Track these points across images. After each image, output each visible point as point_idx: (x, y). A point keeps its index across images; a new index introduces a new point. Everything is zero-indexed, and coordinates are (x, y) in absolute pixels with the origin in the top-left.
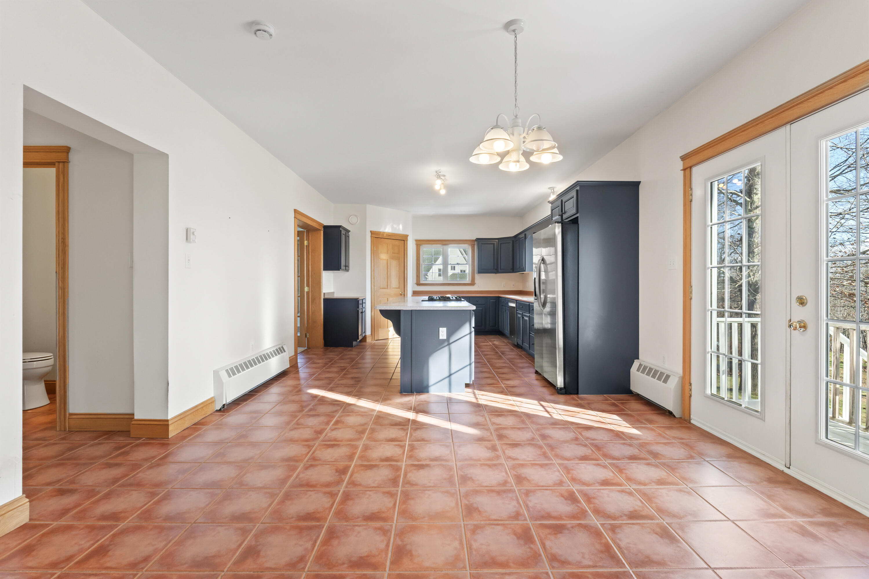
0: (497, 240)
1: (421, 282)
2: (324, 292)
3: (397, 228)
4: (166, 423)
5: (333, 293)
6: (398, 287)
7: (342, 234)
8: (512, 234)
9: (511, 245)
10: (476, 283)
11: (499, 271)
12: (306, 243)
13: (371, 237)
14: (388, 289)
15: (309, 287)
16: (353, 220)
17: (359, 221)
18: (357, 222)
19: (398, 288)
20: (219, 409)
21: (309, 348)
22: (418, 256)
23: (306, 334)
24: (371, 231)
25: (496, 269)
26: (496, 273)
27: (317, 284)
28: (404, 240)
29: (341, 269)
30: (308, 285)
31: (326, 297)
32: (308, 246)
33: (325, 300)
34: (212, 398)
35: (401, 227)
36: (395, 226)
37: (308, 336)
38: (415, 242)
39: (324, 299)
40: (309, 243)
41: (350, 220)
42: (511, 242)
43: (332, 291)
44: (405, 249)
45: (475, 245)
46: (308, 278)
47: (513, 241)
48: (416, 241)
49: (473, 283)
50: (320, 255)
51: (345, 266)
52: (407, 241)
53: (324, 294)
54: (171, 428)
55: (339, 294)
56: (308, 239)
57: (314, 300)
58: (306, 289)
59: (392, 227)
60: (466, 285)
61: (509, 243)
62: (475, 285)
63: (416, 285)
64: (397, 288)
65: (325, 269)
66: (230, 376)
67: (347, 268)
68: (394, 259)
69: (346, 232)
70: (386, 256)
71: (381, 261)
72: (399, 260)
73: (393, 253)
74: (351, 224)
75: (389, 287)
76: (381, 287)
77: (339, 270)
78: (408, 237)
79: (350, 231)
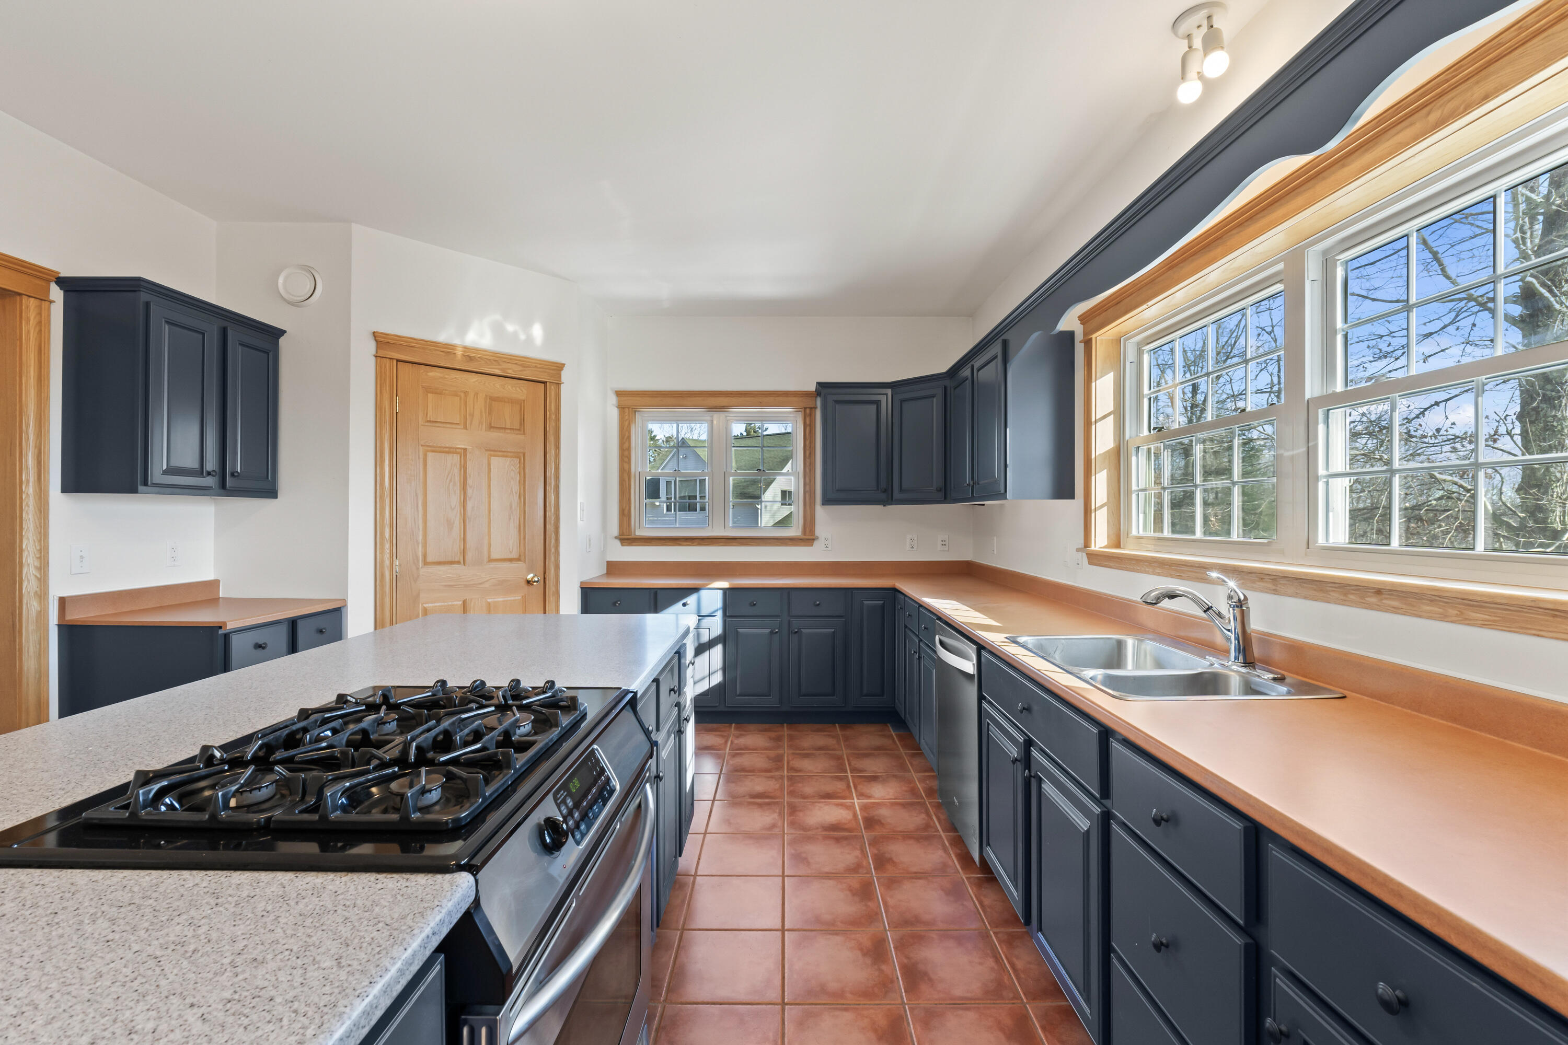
0: (889, 392)
1: (639, 533)
2: (59, 588)
3: (522, 337)
6: (514, 555)
8: (942, 366)
9: (936, 404)
10: (817, 538)
11: (897, 495)
13: (375, 354)
14: (465, 564)
16: (295, 287)
17: (320, 289)
18: (314, 290)
19: (518, 560)
22: (626, 446)
24: (375, 334)
25: (885, 491)
26: (885, 503)
28: (545, 383)
31: (76, 616)
35: (537, 331)
36: (510, 328)
38: (613, 400)
41: (281, 287)
42: (940, 392)
43: (210, 577)
44: (551, 416)
45: (815, 408)
47: (945, 388)
48: (619, 394)
49: (808, 538)
52: (558, 385)
53: (62, 601)
59: (498, 330)
60: (786, 545)
61: (933, 396)
62: (816, 543)
63: (618, 543)
64: (511, 560)
68: (494, 451)
69: (225, 324)
70: (459, 439)
71: (430, 455)
72: (520, 457)
73: (491, 427)
74: (289, 303)
75: (469, 555)
76: (429, 559)
77: (132, 489)
78: (563, 373)
79: (282, 332)
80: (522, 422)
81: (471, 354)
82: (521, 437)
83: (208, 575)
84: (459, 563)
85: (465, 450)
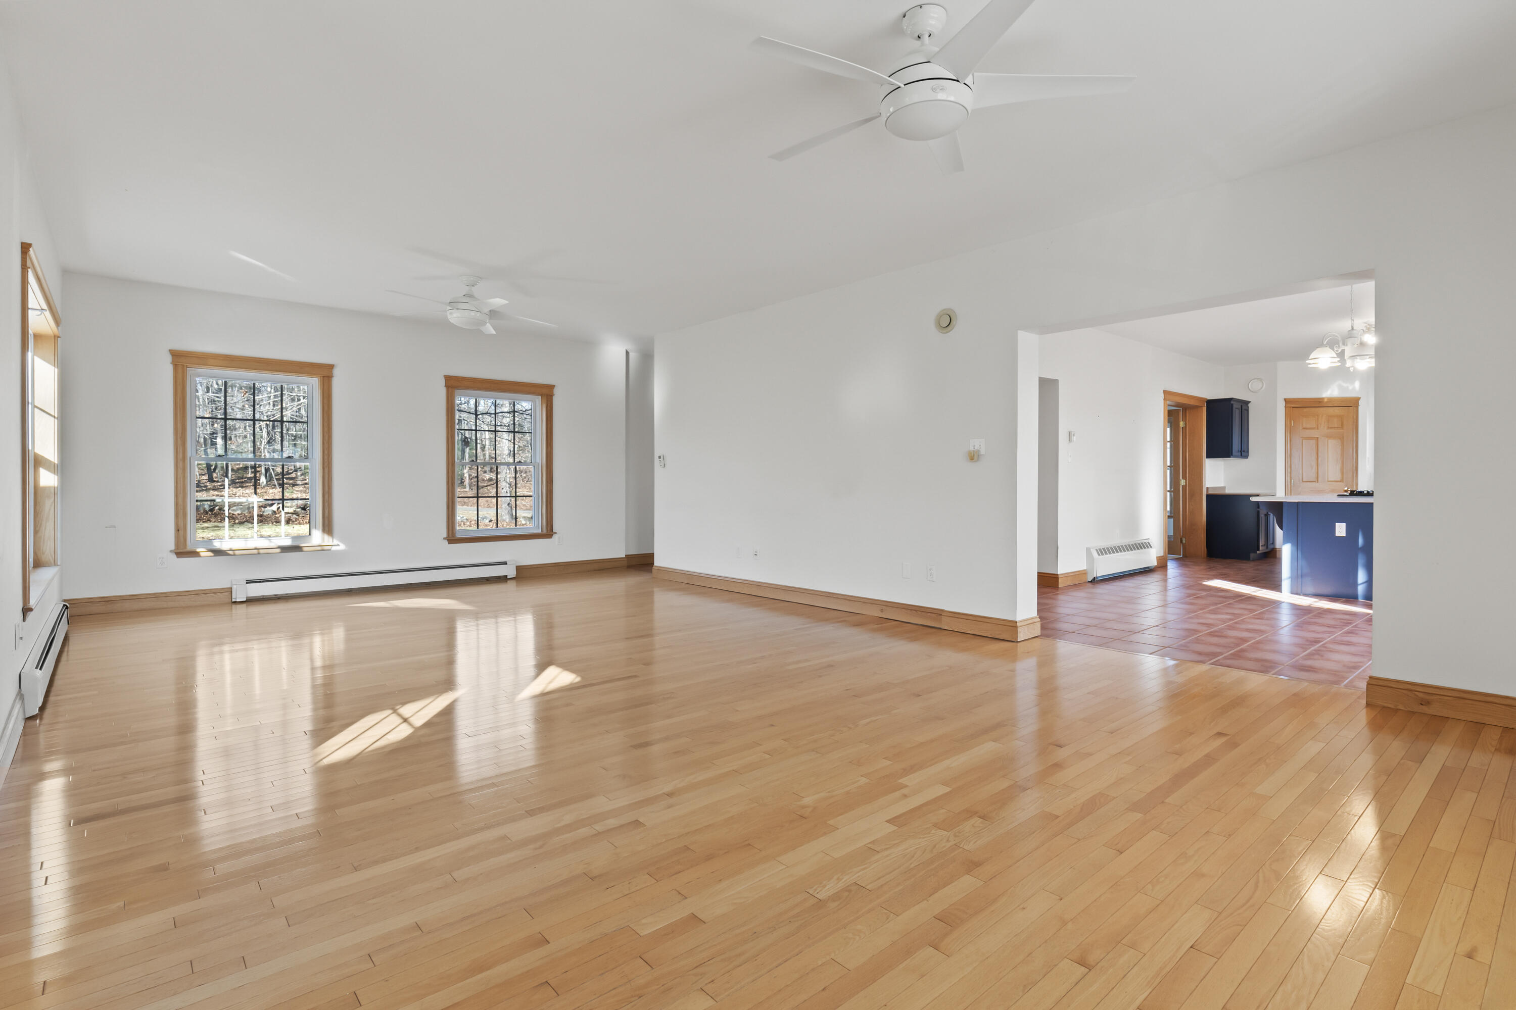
2: (1207, 485)
4: (1055, 576)
5: (1224, 488)
7: (1234, 409)
12: (1182, 424)
13: (1285, 407)
14: (1318, 482)
15: (1186, 479)
16: (1255, 386)
17: (1264, 386)
18: (1263, 386)
19: (1340, 481)
20: (1090, 580)
21: (1185, 556)
23: (1181, 539)
24: (1285, 399)
27: (1197, 475)
28: (1352, 406)
29: (1232, 455)
30: (1184, 477)
31: (1211, 492)
32: (1184, 428)
33: (1210, 498)
34: (1085, 570)
37: (1184, 542)
39: (1207, 495)
40: (1186, 424)
41: (1249, 386)
44: (1356, 420)
46: (1184, 468)
50: (1201, 439)
51: (1241, 451)
52: (1358, 406)
53: (1207, 488)
54: (1060, 580)
55: (1232, 489)
56: (1184, 420)
57: (1192, 495)
58: (1183, 482)
64: (1338, 481)
65: (1209, 456)
66: (1099, 555)
67: (1244, 453)
68: (1329, 437)
69: (1242, 404)
70: (1315, 433)
71: (1304, 441)
72: (1341, 438)
73: (1329, 428)
74: (1252, 392)
75: (1320, 479)
76: (1304, 480)
77: (1229, 457)
78: (1360, 401)
79: (1249, 402)
80: (1342, 425)
81: (1331, 400)
82: (1342, 430)
83: (1222, 485)
84: (1315, 482)
85: (1318, 438)
